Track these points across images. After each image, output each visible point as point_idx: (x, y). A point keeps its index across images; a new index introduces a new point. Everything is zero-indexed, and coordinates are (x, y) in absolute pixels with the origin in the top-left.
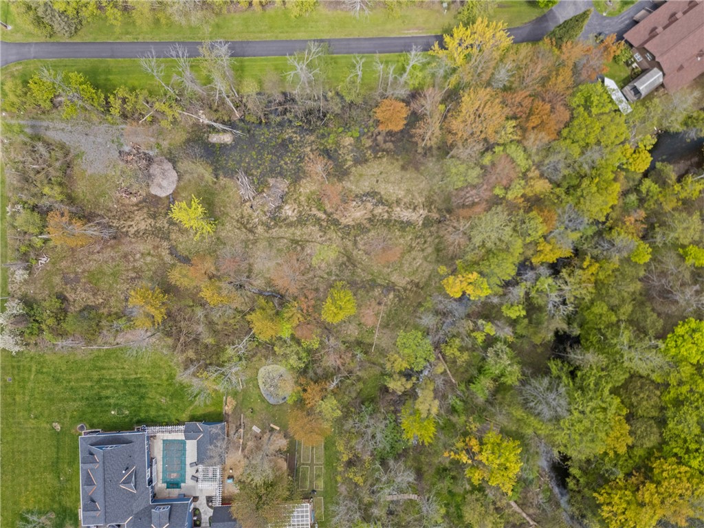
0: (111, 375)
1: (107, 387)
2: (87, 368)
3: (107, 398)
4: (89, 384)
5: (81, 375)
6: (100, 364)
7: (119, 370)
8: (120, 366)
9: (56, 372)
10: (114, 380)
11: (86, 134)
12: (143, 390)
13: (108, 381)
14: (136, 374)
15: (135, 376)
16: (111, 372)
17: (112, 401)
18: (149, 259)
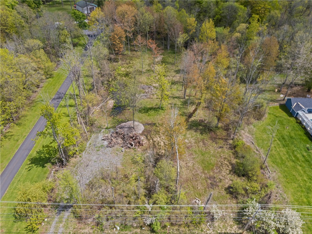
0: (284, 154)
1: (295, 156)
2: (286, 169)
3: (303, 156)
4: (300, 168)
5: (294, 173)
6: (279, 160)
7: (278, 150)
8: (274, 149)
9: (302, 191)
10: (287, 152)
11: (87, 166)
12: (286, 137)
13: (290, 156)
14: (276, 140)
15: (278, 141)
16: (281, 154)
17: (305, 154)
18: (188, 136)
